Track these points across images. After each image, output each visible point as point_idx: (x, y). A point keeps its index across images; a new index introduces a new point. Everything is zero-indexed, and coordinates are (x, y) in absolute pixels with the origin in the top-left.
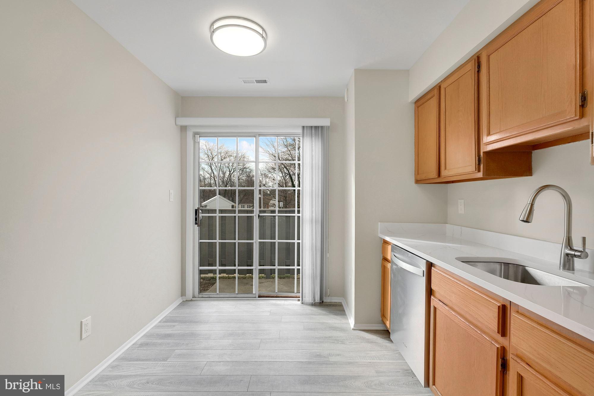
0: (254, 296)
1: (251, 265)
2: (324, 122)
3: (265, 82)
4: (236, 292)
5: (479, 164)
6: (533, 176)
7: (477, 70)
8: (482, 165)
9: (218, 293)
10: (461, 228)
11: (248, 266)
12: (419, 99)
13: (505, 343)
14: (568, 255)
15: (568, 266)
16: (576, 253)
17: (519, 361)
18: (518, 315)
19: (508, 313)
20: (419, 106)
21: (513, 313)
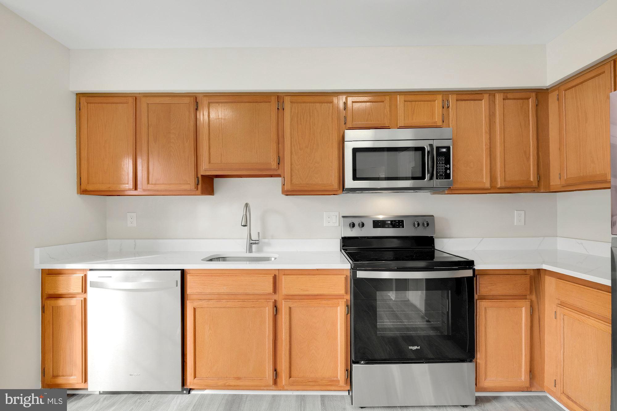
5: (198, 185)
6: (214, 196)
7: (195, 107)
10: (135, 241)
12: (91, 95)
13: (276, 297)
14: (251, 243)
15: (250, 251)
16: (256, 242)
17: (289, 300)
18: (286, 276)
19: (277, 278)
20: (90, 103)
21: (283, 277)
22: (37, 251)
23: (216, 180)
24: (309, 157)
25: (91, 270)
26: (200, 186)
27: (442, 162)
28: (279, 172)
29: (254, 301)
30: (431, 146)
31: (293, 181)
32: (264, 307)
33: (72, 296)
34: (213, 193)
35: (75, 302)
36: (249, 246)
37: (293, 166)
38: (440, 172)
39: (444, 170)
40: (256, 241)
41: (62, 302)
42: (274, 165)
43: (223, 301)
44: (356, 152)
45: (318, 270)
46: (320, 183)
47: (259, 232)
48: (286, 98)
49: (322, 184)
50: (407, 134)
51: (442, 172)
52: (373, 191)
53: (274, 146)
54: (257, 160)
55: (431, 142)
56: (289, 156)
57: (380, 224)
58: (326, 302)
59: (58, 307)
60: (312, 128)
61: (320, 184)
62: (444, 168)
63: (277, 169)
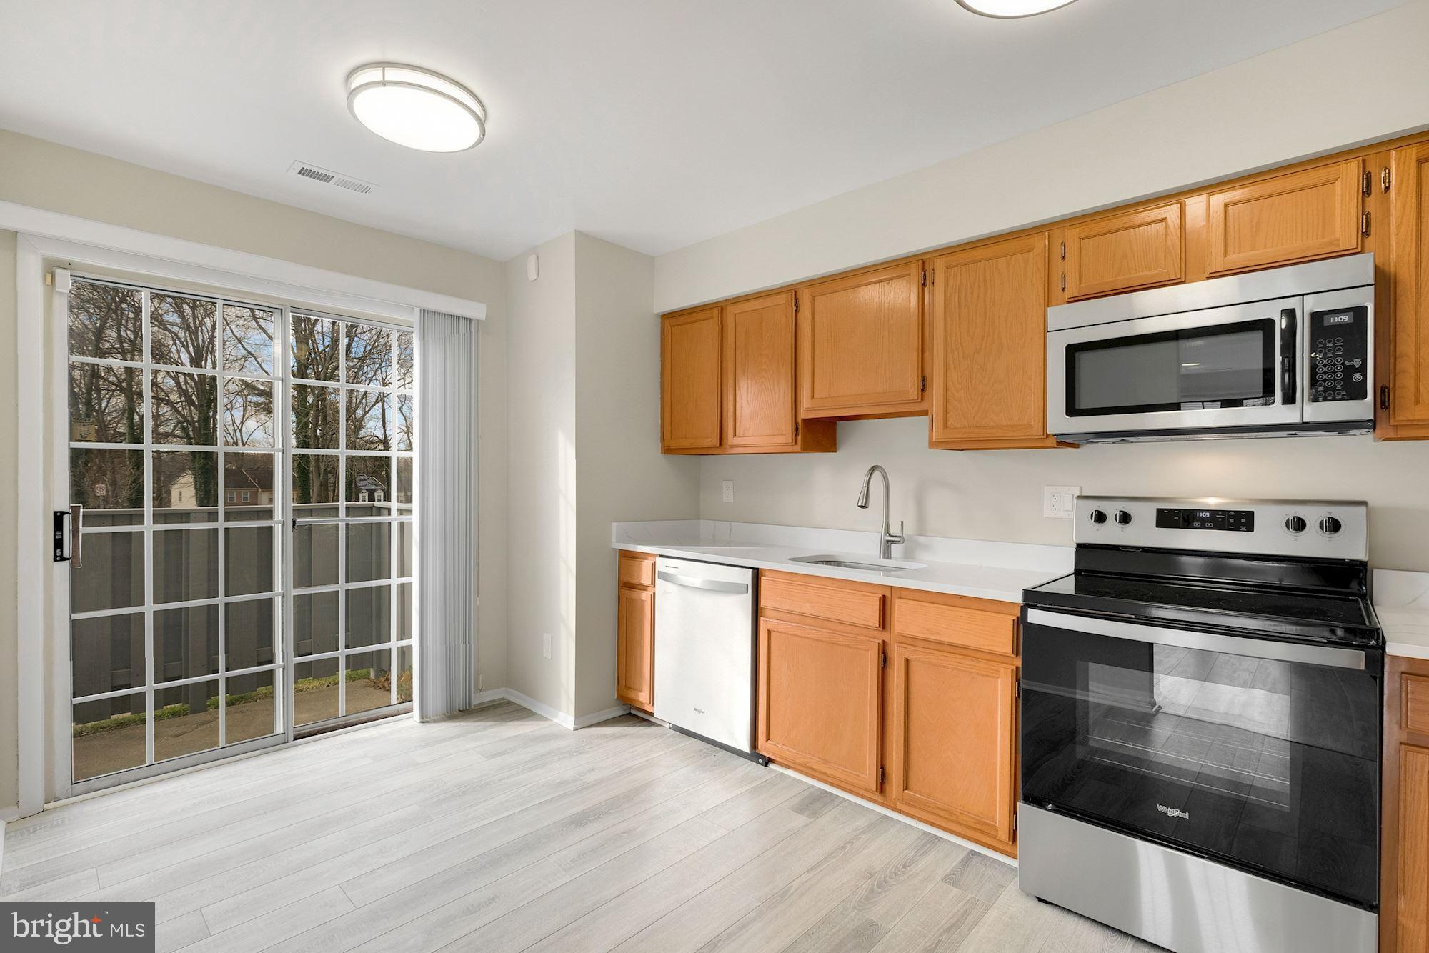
0: (281, 738)
1: (271, 662)
2: (476, 311)
3: (367, 190)
4: (222, 742)
5: (796, 435)
6: (838, 453)
7: (794, 308)
8: (800, 435)
9: (154, 763)
10: (730, 525)
11: (260, 664)
12: (676, 315)
13: (885, 636)
14: (888, 541)
15: (887, 554)
16: (899, 540)
17: (905, 646)
18: (902, 600)
19: (888, 602)
20: (675, 326)
21: (897, 600)
22: (614, 525)
23: (840, 424)
24: (983, 370)
25: (661, 556)
26: (799, 438)
27: (1333, 353)
28: (923, 407)
29: (850, 635)
30: (1290, 314)
31: (949, 423)
32: (865, 650)
33: (644, 588)
34: (835, 448)
35: (645, 596)
36: (884, 546)
37: (949, 393)
38: (1325, 380)
39: (1340, 375)
40: (896, 536)
41: (634, 594)
42: (914, 393)
43: (806, 627)
44: (1076, 351)
45: (961, 597)
46: (1005, 424)
47: (902, 522)
48: (938, 260)
49: (1007, 426)
50: (1226, 288)
51: (1334, 380)
52: (1174, 437)
53: (915, 356)
54: (885, 386)
55: (1288, 304)
56: (942, 374)
57: (1176, 518)
58: (973, 663)
59: (633, 600)
60: (990, 311)
61: (1004, 426)
62: (1341, 368)
63: (920, 400)
